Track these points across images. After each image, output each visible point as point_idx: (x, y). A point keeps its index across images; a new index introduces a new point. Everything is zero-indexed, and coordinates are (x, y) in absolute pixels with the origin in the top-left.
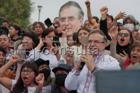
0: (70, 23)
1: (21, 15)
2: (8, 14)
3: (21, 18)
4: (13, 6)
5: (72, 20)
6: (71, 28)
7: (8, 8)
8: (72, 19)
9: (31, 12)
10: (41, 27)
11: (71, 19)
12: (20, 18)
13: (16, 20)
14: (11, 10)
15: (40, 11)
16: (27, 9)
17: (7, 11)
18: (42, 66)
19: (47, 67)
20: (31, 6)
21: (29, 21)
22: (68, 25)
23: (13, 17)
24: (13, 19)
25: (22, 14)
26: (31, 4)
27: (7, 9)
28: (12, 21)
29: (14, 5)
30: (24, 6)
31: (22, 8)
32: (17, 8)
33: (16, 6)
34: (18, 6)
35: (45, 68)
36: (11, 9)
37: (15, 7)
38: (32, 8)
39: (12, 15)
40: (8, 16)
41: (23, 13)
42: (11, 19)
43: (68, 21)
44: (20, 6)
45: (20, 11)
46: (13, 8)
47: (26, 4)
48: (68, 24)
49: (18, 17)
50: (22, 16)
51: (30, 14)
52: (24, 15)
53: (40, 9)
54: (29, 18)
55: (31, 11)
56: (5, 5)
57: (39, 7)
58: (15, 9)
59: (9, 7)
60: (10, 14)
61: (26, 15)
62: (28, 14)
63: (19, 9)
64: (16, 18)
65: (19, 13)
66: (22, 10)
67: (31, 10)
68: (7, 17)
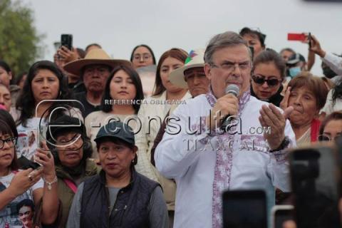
1: (14, 65)
16: (28, 51)
20: (38, 45)
25: (16, 62)
26: (38, 39)
30: (19, 43)
31: (16, 48)
32: (3, 48)
34: (6, 43)
38: (40, 48)
41: (18, 59)
44: (11, 44)
45: (10, 56)
50: (16, 68)
52: (20, 65)
57: (56, 44)
63: (8, 49)
66: (17, 54)
67: (38, 53)
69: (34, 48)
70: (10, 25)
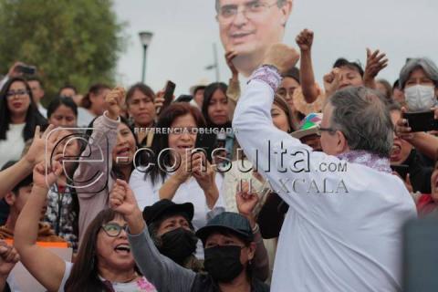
0: (249, 20)
1: (88, 62)
2: (45, 60)
3: (88, 73)
4: (60, 35)
5: (257, 9)
6: (253, 32)
7: (48, 42)
8: (257, 6)
9: (117, 54)
10: (149, 99)
11: (253, 8)
12: (83, 72)
13: (73, 78)
14: (57, 46)
15: (145, 47)
16: (107, 44)
17: (45, 50)
18: (172, 219)
19: (186, 225)
20: (119, 35)
21: (114, 81)
22: (244, 24)
23: (62, 70)
24: (62, 77)
25: (91, 58)
26: (118, 28)
27: (44, 46)
28: (61, 83)
29: (66, 33)
30: (94, 35)
31: (91, 41)
32: (74, 41)
33: (70, 34)
34: (78, 34)
35: (178, 225)
36: (55, 44)
37: (68, 38)
38: (121, 38)
39: (60, 64)
40: (47, 66)
41: (93, 55)
42: (56, 74)
43: (244, 12)
44: (85, 36)
45: (83, 51)
46: (62, 41)
47: (102, 26)
48: (246, 21)
49: (78, 69)
50: (91, 67)
51: (114, 59)
52: (96, 63)
53: (146, 42)
54: (112, 70)
55: (120, 50)
56: (37, 34)
57: (142, 35)
58: (69, 45)
59: (50, 37)
60: (54, 61)
61: (103, 63)
62: (109, 58)
63: (81, 43)
64: (71, 72)
65: (81, 57)
66: (92, 48)
67: (119, 44)
68: (45, 70)
69: (114, 38)
70: (82, 11)
